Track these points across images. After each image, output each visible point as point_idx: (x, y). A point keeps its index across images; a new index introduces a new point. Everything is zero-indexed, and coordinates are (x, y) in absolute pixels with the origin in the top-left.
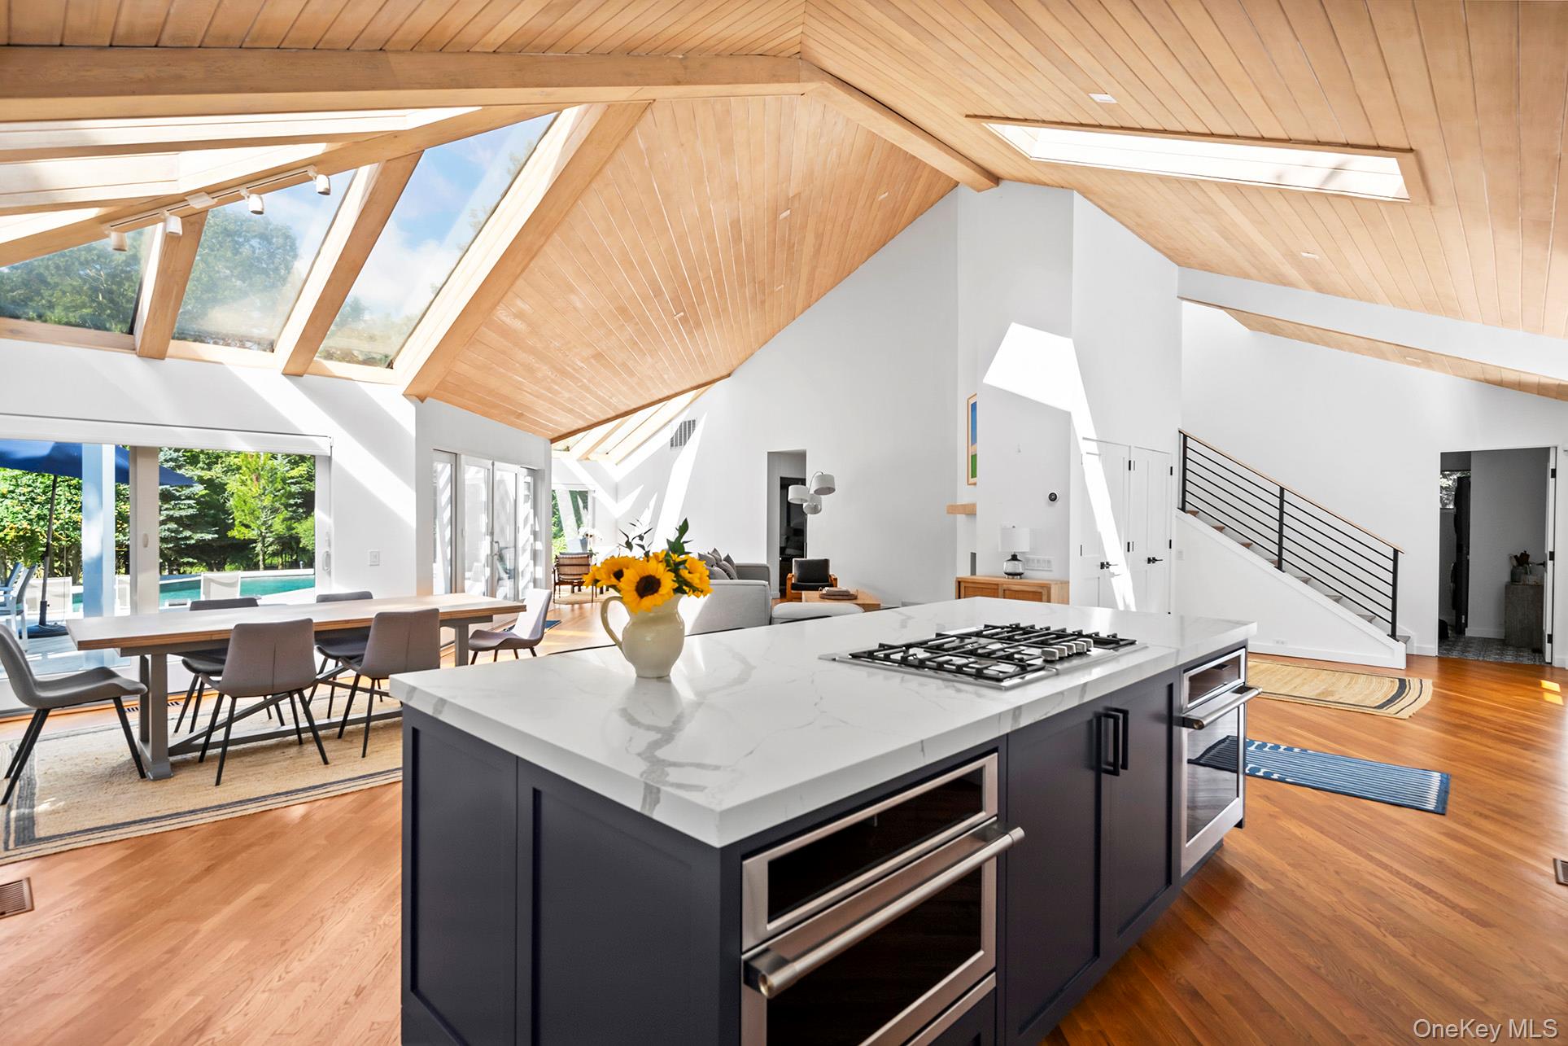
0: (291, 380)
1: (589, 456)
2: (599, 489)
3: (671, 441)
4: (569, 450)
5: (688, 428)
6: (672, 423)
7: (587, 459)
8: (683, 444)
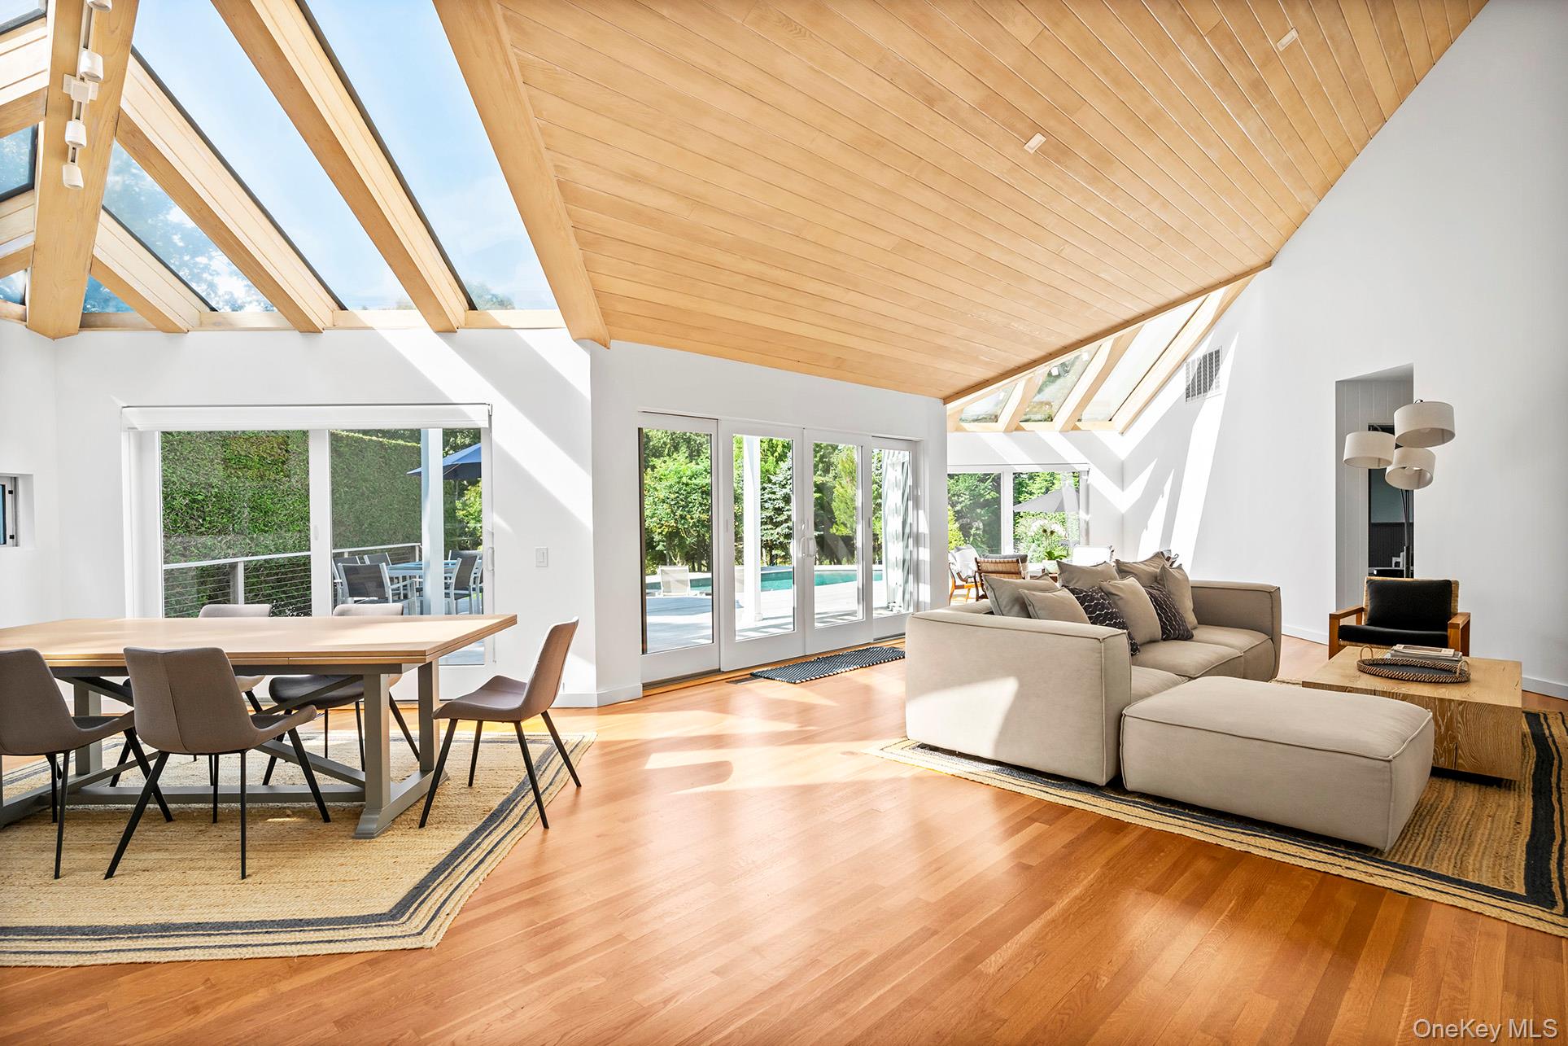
0: (441, 337)
1: (1077, 423)
2: (1095, 471)
3: (1188, 389)
4: (1052, 420)
5: (1211, 364)
6: (1189, 360)
7: (1075, 428)
8: (1205, 391)
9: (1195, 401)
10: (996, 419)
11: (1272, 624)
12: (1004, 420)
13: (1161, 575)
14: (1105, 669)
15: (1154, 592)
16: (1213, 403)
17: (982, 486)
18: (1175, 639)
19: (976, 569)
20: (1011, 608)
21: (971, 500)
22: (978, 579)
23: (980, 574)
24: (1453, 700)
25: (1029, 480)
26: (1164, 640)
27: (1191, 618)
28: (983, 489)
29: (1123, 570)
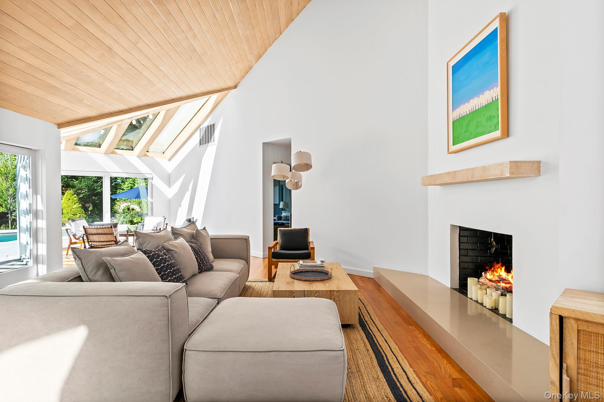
1: (147, 153)
2: (155, 177)
3: (200, 141)
4: (133, 150)
5: (211, 130)
6: (201, 127)
7: (145, 155)
8: (208, 142)
9: (203, 147)
10: (100, 146)
11: (247, 255)
12: (105, 146)
13: (196, 234)
14: (171, 319)
15: (193, 245)
16: (211, 149)
17: (96, 185)
18: (205, 271)
19: (84, 233)
20: (96, 273)
21: (89, 192)
22: (85, 238)
23: (87, 236)
24: (335, 291)
25: (122, 183)
26: (199, 273)
27: (211, 256)
28: (96, 187)
29: (176, 233)
